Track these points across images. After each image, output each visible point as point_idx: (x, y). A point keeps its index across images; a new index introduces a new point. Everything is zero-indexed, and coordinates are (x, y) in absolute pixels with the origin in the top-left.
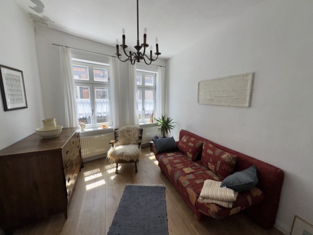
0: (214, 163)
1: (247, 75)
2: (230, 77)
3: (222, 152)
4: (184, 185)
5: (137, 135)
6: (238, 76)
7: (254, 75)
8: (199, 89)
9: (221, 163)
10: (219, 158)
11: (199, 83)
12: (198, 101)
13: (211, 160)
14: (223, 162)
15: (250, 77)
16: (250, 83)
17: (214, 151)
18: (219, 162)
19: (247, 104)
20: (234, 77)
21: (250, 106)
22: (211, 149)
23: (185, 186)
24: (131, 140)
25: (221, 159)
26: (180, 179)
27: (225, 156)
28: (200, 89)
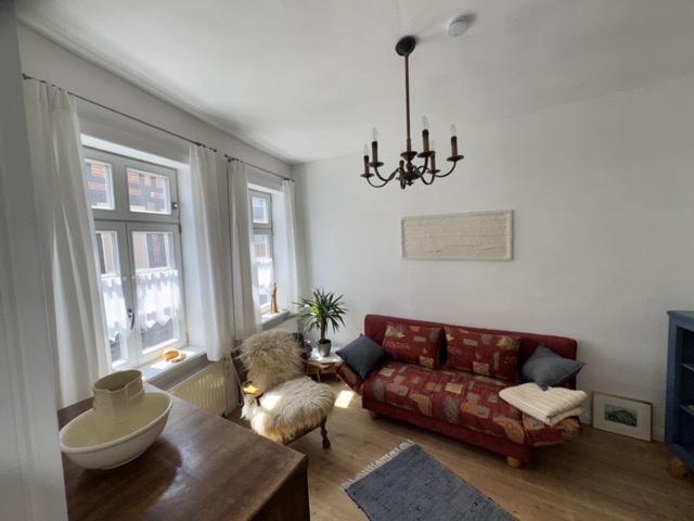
0: (487, 358)
1: (502, 213)
2: (472, 214)
3: (494, 338)
4: (483, 416)
5: (296, 351)
6: (488, 214)
7: (513, 213)
8: (403, 231)
9: (500, 355)
10: (493, 347)
11: (403, 222)
12: (404, 255)
13: (478, 356)
14: (504, 353)
15: (508, 216)
16: (508, 224)
17: (478, 339)
18: (496, 355)
19: (508, 256)
20: (479, 214)
21: (512, 258)
22: (468, 337)
23: (486, 417)
24: (281, 371)
25: (498, 349)
26: (464, 410)
27: (503, 342)
28: (406, 232)
